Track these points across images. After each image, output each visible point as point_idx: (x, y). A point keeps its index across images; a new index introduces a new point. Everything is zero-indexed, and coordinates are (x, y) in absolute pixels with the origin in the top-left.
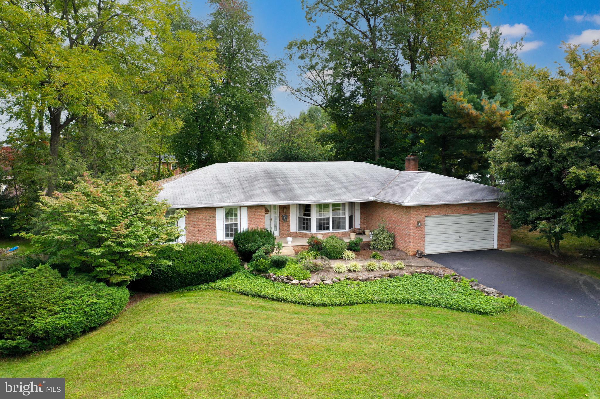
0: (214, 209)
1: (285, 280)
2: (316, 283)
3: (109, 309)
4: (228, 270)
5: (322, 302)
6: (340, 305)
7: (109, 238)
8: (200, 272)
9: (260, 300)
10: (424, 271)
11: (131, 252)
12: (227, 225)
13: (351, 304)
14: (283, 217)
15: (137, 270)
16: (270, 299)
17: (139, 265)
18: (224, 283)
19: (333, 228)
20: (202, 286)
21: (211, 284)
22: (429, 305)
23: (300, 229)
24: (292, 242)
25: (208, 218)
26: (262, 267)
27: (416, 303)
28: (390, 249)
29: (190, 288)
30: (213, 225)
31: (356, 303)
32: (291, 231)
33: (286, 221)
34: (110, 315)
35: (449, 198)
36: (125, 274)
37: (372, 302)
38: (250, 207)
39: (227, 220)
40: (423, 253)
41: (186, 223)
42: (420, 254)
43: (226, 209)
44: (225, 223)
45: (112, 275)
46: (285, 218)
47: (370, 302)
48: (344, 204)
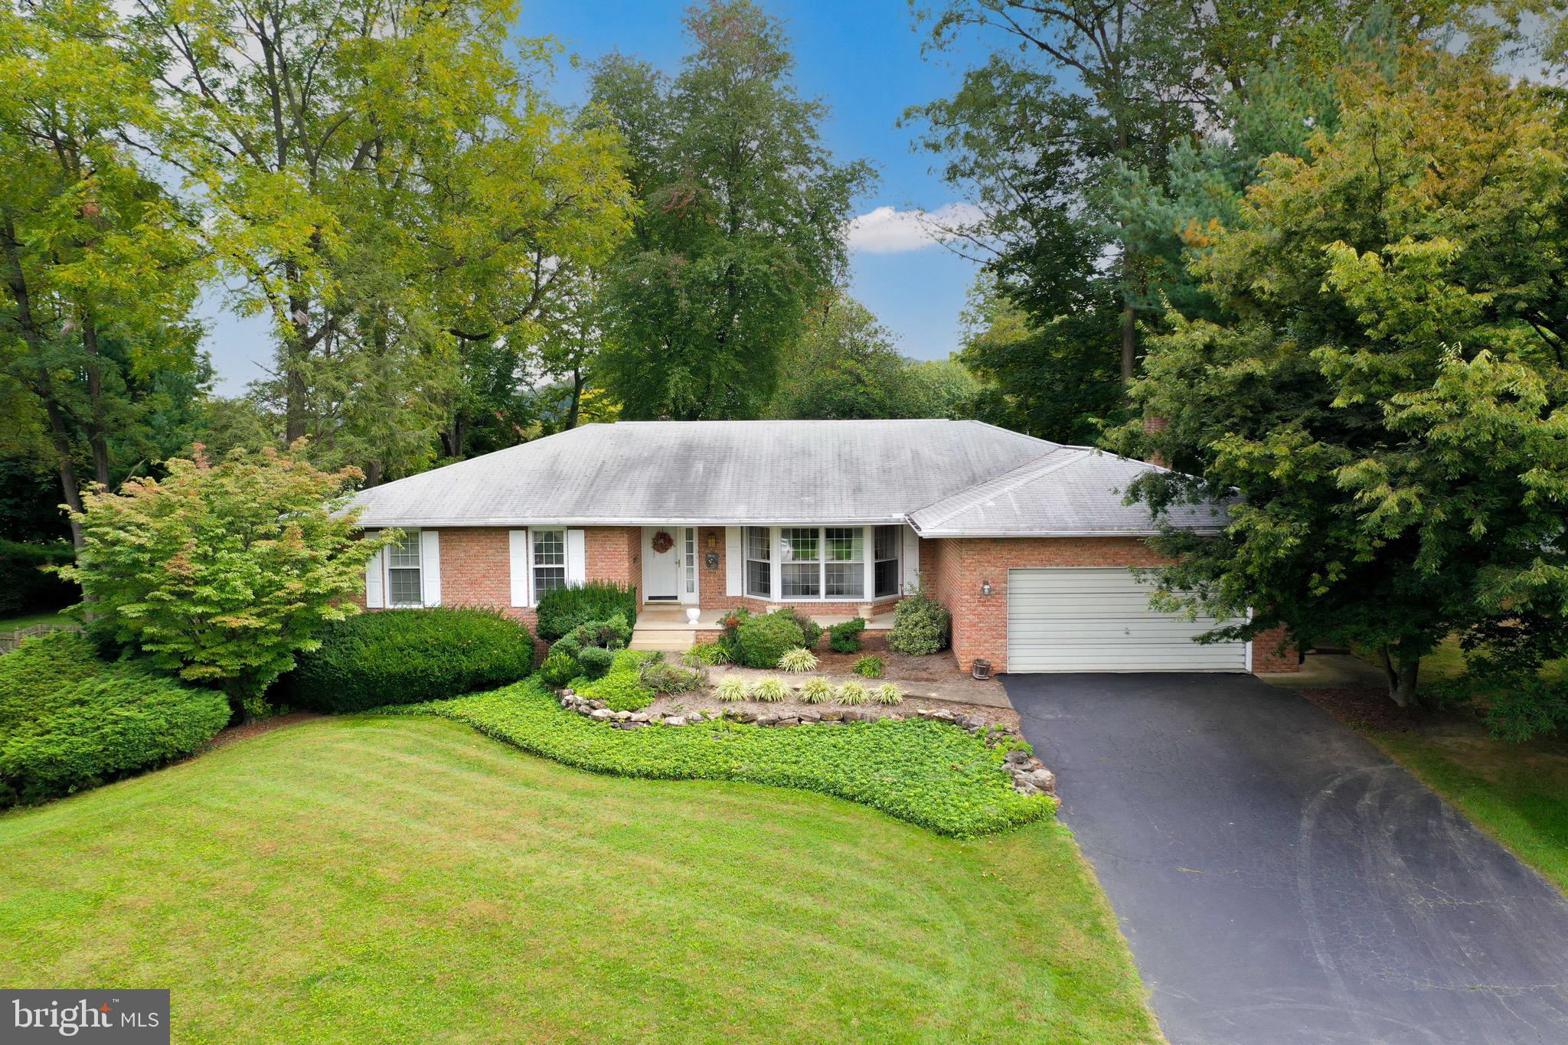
0: (504, 531)
1: (583, 708)
2: (647, 722)
3: (162, 734)
4: (478, 673)
5: (609, 766)
6: (648, 776)
7: (162, 584)
8: (409, 673)
9: (496, 747)
10: (944, 712)
11: (209, 616)
12: (540, 572)
13: (678, 777)
14: (707, 559)
16: (519, 748)
19: (828, 592)
20: (416, 707)
21: (438, 705)
22: (852, 799)
23: (751, 590)
24: (699, 620)
25: (490, 551)
27: (826, 791)
29: (391, 708)
30: (504, 568)
31: (691, 776)
32: (729, 593)
33: (716, 568)
34: (163, 745)
36: (212, 663)
37: (729, 776)
38: (591, 531)
39: (538, 559)
40: (998, 669)
41: (442, 562)
42: (983, 670)
43: (535, 533)
44: (532, 565)
45: (188, 663)
46: (713, 561)
47: (723, 776)
48: (860, 530)
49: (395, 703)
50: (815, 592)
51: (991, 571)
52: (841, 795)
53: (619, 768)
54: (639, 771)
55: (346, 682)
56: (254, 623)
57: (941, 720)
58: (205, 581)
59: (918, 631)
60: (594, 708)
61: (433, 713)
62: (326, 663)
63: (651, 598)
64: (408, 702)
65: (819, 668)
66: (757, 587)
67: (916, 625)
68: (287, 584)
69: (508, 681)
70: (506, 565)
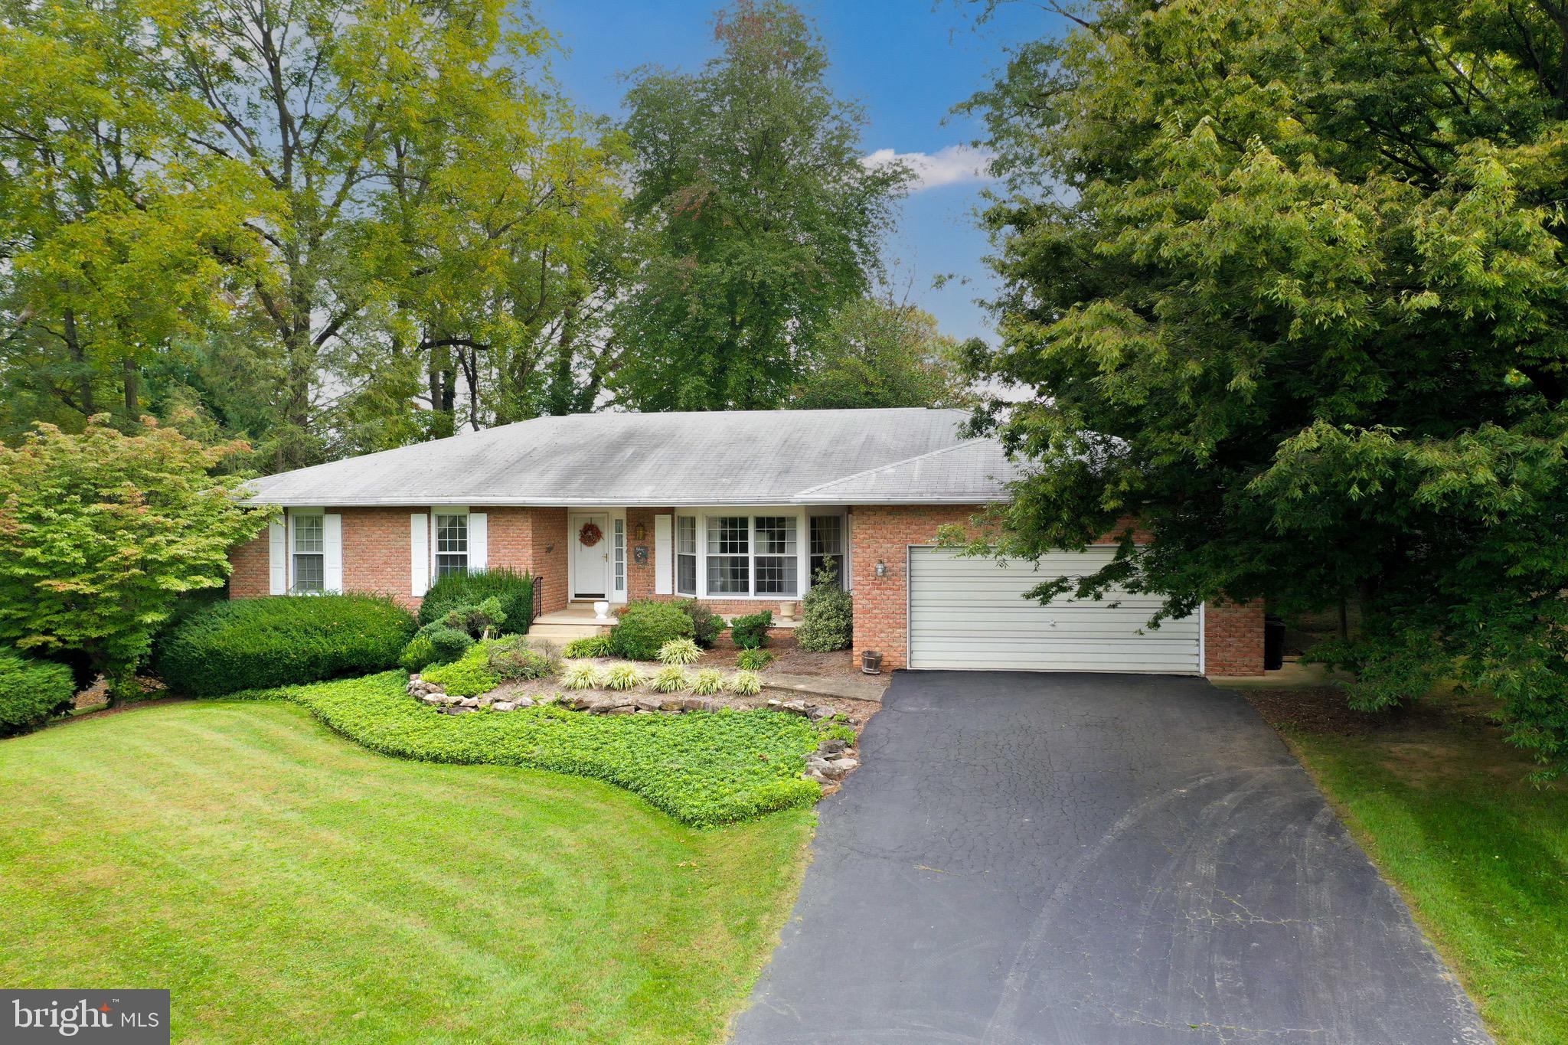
0: (404, 512)
1: (419, 692)
10: (797, 703)
11: (39, 578)
12: (442, 559)
14: (636, 553)
19: (760, 588)
25: (392, 536)
30: (404, 555)
31: (477, 761)
32: (658, 591)
33: (645, 563)
36: (47, 632)
38: (494, 512)
39: (442, 546)
40: (896, 664)
41: (344, 548)
42: (874, 663)
43: (440, 518)
44: (435, 551)
45: (25, 631)
46: (643, 557)
47: (511, 761)
48: (794, 519)
51: (887, 548)
53: (409, 751)
54: (428, 754)
55: (202, 662)
56: (87, 589)
57: (790, 711)
58: (33, 543)
59: (822, 623)
60: (429, 692)
62: (188, 643)
63: (577, 596)
65: (700, 661)
66: (688, 584)
67: (820, 616)
68: (121, 549)
69: (374, 669)
70: (406, 551)
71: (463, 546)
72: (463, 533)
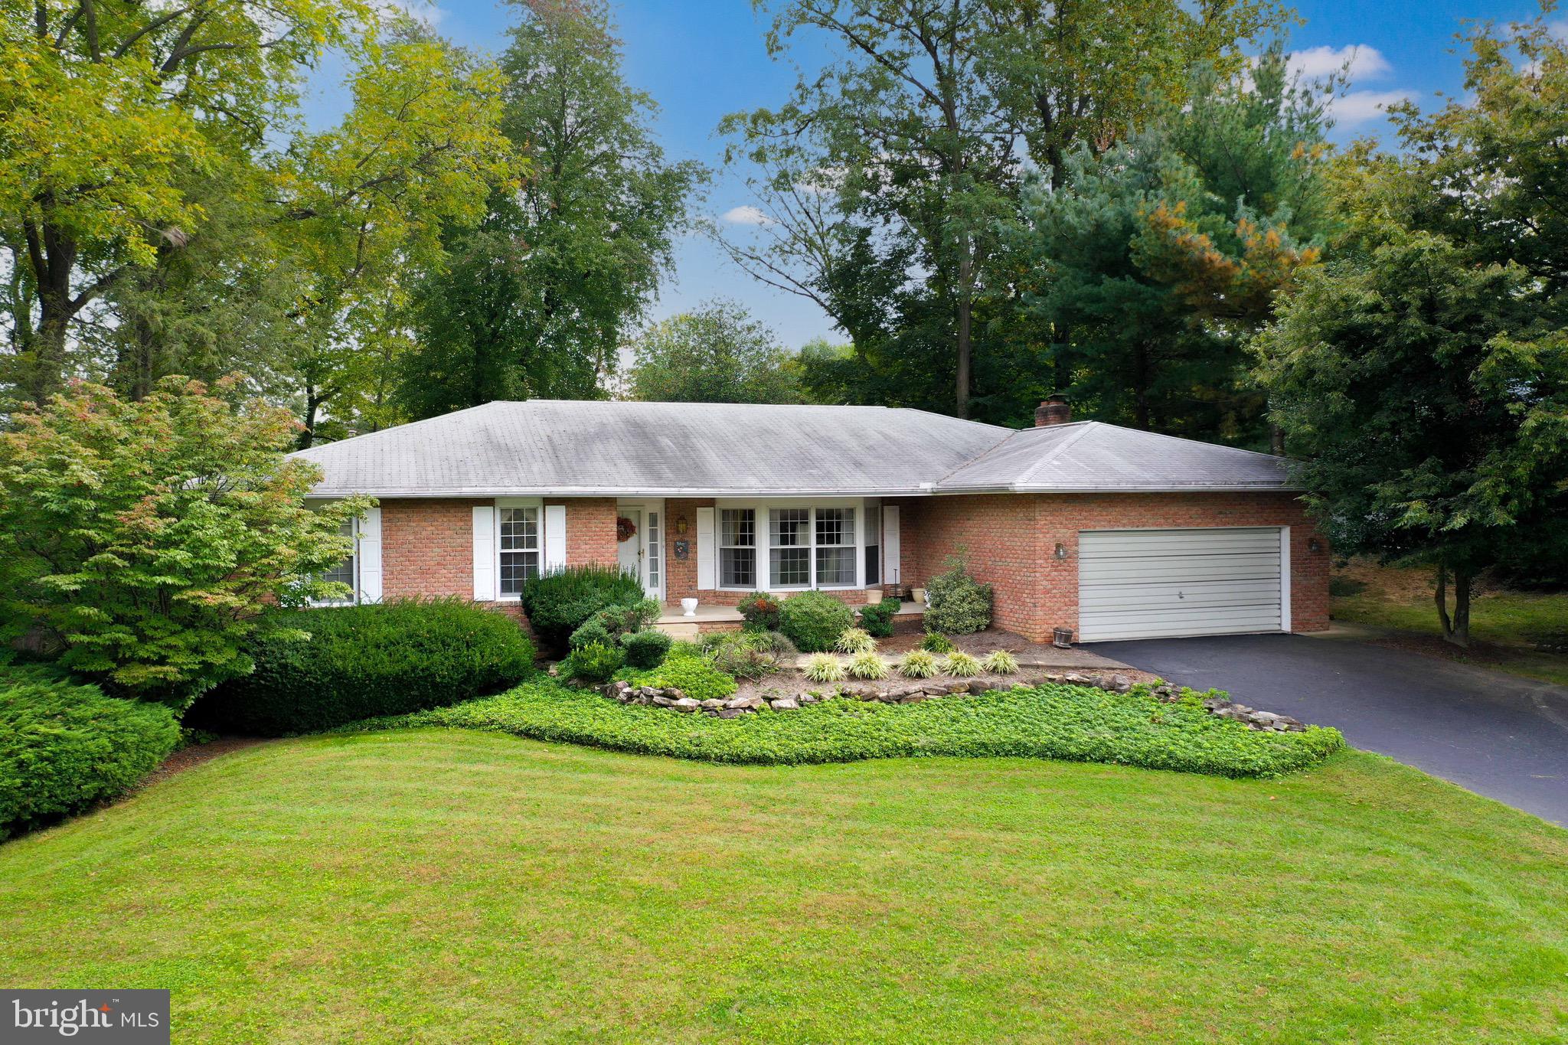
1: (657, 699)
2: (750, 708)
3: (101, 759)
4: (491, 671)
5: (759, 753)
6: (812, 760)
7: (105, 546)
8: (405, 673)
9: (577, 749)
10: (1073, 676)
11: (180, 589)
12: (505, 558)
13: (847, 758)
14: (676, 548)
15: (203, 654)
16: (606, 747)
17: (206, 635)
18: (478, 710)
19: (820, 580)
20: (412, 717)
21: (441, 713)
22: (1081, 758)
23: (725, 582)
24: (697, 611)
25: (448, 532)
26: (595, 663)
27: (1041, 755)
28: (978, 630)
29: (376, 721)
30: (465, 555)
31: (863, 757)
32: (700, 587)
33: (686, 558)
34: (104, 777)
35: (1148, 476)
36: (162, 661)
37: (910, 751)
38: (572, 503)
39: (506, 543)
41: (385, 548)
42: (1067, 638)
43: (503, 512)
44: (498, 550)
45: (123, 663)
46: (682, 550)
47: (903, 752)
48: (851, 512)
49: (381, 713)
50: (805, 579)
52: (1063, 757)
56: (233, 600)
58: (167, 543)
60: (674, 698)
61: (441, 723)
64: (399, 713)
65: (879, 649)
66: (733, 579)
70: (467, 549)
71: (533, 542)
72: (533, 529)
